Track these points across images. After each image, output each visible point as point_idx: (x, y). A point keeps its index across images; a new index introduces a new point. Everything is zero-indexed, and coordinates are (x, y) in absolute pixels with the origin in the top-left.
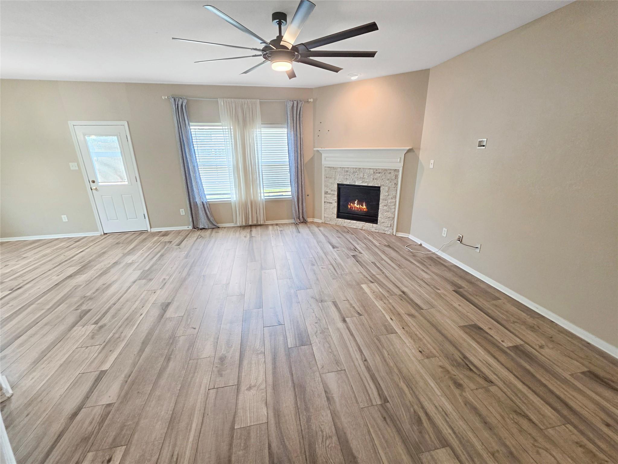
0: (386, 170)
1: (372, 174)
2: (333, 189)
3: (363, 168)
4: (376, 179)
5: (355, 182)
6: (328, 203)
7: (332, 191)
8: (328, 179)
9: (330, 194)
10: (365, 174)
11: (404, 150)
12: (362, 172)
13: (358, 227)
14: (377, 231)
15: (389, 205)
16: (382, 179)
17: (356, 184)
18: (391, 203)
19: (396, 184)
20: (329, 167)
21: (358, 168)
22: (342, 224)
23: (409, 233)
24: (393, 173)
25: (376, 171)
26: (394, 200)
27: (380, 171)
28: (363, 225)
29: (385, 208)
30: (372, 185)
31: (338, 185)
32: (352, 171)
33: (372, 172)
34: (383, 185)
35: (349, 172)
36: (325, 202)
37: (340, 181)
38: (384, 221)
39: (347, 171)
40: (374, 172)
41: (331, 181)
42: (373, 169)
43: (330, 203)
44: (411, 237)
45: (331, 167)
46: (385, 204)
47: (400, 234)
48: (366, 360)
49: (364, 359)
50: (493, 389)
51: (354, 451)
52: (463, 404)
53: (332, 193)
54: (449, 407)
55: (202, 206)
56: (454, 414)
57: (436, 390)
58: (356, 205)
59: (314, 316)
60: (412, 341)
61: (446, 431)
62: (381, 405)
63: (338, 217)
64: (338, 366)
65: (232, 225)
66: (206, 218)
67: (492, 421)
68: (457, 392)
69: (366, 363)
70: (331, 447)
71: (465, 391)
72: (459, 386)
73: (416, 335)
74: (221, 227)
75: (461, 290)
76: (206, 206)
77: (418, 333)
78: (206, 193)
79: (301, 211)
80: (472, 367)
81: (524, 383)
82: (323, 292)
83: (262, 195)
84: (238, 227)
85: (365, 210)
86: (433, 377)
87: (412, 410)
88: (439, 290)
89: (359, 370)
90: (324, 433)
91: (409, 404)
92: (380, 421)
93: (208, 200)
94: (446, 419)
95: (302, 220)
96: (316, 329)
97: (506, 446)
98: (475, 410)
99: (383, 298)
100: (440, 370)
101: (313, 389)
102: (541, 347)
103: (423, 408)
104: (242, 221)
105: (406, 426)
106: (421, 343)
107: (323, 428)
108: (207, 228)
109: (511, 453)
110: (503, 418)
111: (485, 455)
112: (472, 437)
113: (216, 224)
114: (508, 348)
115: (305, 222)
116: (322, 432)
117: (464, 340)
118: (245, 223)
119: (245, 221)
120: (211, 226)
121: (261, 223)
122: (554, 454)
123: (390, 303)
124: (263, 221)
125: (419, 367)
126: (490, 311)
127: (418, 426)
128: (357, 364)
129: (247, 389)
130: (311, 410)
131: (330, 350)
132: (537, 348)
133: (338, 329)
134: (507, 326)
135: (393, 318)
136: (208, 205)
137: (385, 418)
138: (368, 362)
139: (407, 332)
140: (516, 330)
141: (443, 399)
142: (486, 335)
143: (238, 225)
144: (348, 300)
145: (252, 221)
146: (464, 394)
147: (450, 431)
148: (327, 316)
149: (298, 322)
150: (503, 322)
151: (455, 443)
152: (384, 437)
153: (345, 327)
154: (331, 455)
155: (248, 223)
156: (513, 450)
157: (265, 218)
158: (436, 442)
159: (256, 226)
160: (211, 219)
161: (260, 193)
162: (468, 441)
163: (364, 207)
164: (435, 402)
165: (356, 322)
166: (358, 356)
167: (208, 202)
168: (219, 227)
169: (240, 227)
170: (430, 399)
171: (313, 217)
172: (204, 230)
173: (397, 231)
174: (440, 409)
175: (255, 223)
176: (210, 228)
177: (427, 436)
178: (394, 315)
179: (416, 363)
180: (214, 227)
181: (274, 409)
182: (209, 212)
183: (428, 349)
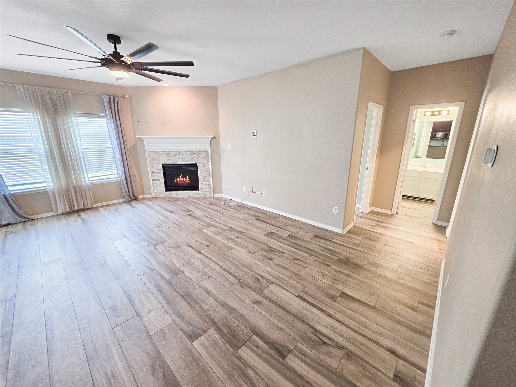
0: (199, 151)
1: (189, 155)
2: (158, 168)
3: (182, 151)
4: (193, 158)
5: (177, 162)
6: (155, 180)
7: (158, 170)
8: (152, 161)
9: (156, 173)
10: (184, 155)
11: (209, 137)
12: (181, 154)
13: (185, 195)
14: (200, 196)
15: (205, 176)
16: (198, 158)
17: (178, 163)
18: (206, 174)
19: (208, 161)
20: (152, 151)
21: (178, 151)
22: (171, 195)
23: (222, 194)
24: (204, 154)
25: (192, 153)
26: (208, 173)
27: (195, 153)
28: (188, 193)
29: (203, 178)
30: (191, 163)
31: (163, 165)
32: (173, 153)
33: (189, 153)
34: (199, 162)
35: (171, 154)
36: (152, 180)
37: (164, 162)
38: (203, 188)
39: (169, 154)
40: (191, 154)
41: (155, 162)
42: (189, 151)
43: (157, 180)
44: (224, 196)
45: (155, 151)
46: (203, 176)
47: (216, 196)
48: (222, 267)
49: (221, 267)
50: (284, 255)
51: (232, 306)
52: (274, 266)
53: (158, 171)
54: (269, 269)
55: (4, 199)
56: (272, 271)
57: (262, 265)
58: (181, 179)
59: (178, 257)
60: (243, 249)
61: (271, 278)
62: (238, 282)
63: (167, 190)
64: (207, 276)
65: (51, 214)
66: (11, 212)
67: (287, 266)
68: (270, 262)
69: (222, 268)
70: (219, 311)
71: (274, 260)
72: (271, 259)
73: (244, 246)
74: (35, 218)
75: (260, 218)
76: (9, 199)
77: (245, 244)
78: (7, 184)
79: (130, 190)
80: (274, 250)
81: (295, 248)
82: (177, 242)
83: (87, 179)
84: (60, 214)
85: (188, 182)
86: (259, 260)
87: (254, 277)
88: (249, 221)
89: (220, 273)
90: (213, 308)
91: (251, 276)
92: (240, 289)
93: (12, 192)
94: (269, 274)
95: (133, 198)
96: (183, 264)
97: (293, 272)
98: (279, 265)
99: (220, 234)
100: (261, 256)
101: (196, 293)
102: (298, 232)
103: (258, 274)
104: (66, 208)
105: (253, 285)
106: (248, 248)
107: (211, 306)
108: (15, 222)
109: (296, 274)
110: (291, 264)
111: (287, 279)
112: (281, 275)
113: (28, 216)
114: (286, 237)
115: (136, 199)
116: (211, 307)
117: (268, 240)
118: (69, 210)
119: (69, 207)
120: (19, 219)
121: (89, 206)
122: (309, 267)
123: (224, 235)
124: (91, 205)
125: (251, 259)
126: (275, 224)
127: (259, 282)
128: (217, 270)
129: (147, 314)
130: (200, 302)
131: (198, 270)
132: (297, 233)
133: (198, 258)
134: (284, 228)
135: (229, 242)
136: (13, 198)
137: (242, 287)
138: (223, 267)
139: (239, 246)
140: (287, 229)
141: (266, 267)
142: (277, 235)
143: (60, 212)
144: (197, 241)
145: (78, 206)
146: (274, 261)
147: (272, 277)
148: (186, 254)
149: (166, 264)
150: (282, 227)
151: (276, 281)
152: (244, 294)
153: (202, 256)
154: (221, 314)
155: (73, 209)
156: (296, 272)
157: (93, 201)
158: (268, 284)
159: (83, 210)
160: (20, 212)
161: (84, 178)
162: (280, 277)
163: (188, 179)
164: (263, 270)
165: (208, 250)
166: (216, 266)
167: (12, 194)
168: (32, 220)
169: (63, 214)
170: (260, 270)
171: (143, 194)
172: (9, 226)
173: (214, 194)
174: (266, 271)
175: (82, 207)
176: (19, 221)
177: (263, 284)
178: (229, 240)
179: (249, 258)
180: (26, 220)
181: (174, 313)
182: (15, 204)
183: (253, 250)
